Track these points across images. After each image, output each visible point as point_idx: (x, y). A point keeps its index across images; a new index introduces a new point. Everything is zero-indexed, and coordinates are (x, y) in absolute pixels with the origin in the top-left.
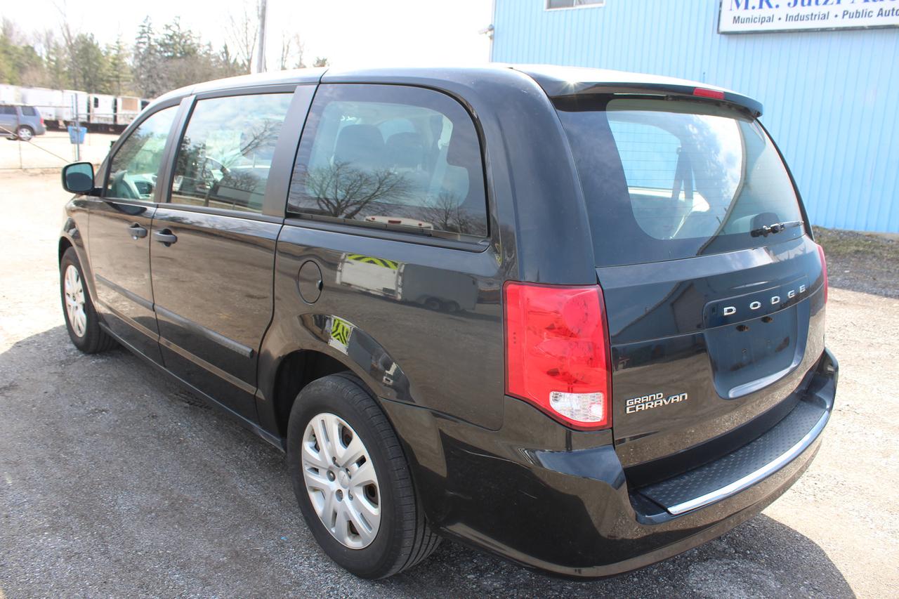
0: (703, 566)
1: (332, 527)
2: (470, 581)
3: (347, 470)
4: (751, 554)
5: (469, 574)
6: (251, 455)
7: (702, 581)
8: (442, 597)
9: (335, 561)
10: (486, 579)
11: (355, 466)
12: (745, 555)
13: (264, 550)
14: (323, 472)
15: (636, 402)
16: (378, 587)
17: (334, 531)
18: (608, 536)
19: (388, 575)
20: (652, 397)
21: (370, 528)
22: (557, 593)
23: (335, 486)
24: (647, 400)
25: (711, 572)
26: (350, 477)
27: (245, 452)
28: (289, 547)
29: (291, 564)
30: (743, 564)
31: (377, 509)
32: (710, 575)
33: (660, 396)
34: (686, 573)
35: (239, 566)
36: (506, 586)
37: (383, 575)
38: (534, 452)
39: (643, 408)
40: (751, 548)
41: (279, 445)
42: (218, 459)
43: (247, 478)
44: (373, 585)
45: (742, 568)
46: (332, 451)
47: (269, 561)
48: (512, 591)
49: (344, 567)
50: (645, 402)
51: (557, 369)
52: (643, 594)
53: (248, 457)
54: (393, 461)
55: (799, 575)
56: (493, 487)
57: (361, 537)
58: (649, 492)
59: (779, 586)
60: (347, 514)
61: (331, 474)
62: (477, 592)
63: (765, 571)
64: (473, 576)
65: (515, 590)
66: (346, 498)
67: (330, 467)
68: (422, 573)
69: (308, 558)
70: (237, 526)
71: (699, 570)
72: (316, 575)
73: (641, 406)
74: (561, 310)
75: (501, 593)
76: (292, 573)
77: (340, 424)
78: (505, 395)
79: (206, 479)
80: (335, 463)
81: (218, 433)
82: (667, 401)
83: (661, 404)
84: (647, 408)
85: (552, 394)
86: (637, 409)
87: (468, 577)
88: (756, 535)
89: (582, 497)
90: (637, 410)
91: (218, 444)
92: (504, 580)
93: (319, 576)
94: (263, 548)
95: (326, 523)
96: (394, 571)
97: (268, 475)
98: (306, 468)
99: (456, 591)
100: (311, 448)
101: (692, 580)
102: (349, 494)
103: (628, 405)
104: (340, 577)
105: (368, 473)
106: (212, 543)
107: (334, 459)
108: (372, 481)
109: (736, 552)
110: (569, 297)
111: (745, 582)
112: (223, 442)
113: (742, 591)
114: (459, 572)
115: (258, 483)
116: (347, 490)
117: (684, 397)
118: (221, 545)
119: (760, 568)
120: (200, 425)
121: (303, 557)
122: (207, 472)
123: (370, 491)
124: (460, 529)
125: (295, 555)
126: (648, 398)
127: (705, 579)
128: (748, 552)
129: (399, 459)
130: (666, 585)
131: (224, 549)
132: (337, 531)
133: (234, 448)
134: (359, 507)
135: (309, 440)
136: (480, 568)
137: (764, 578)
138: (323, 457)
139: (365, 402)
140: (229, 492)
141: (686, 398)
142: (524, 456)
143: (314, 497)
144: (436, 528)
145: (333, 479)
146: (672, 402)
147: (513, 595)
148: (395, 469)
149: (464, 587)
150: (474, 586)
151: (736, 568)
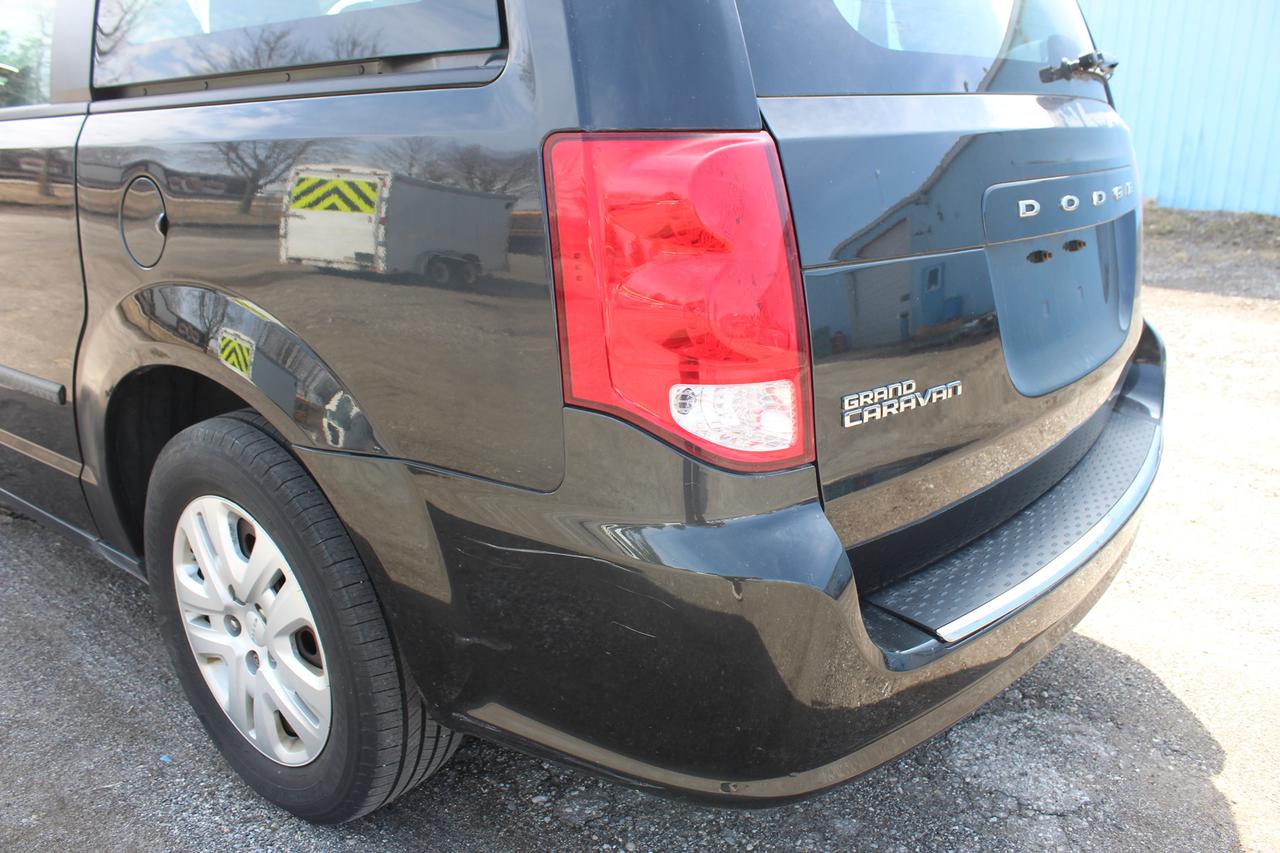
0: (974, 729)
1: (250, 729)
2: (537, 808)
3: (258, 607)
4: (1051, 697)
5: (536, 795)
6: (118, 600)
7: (977, 759)
8: (484, 849)
9: (267, 798)
10: (568, 801)
11: (270, 593)
12: (1041, 699)
13: (123, 787)
14: (218, 620)
15: (862, 400)
16: (351, 843)
17: (254, 736)
18: (813, 703)
19: (365, 811)
20: (895, 390)
21: (316, 720)
22: (711, 817)
23: (242, 645)
24: (885, 396)
25: (989, 740)
26: (265, 620)
27: (108, 594)
28: (174, 776)
29: (176, 812)
30: (1041, 717)
31: (322, 678)
32: (990, 746)
33: (909, 387)
34: (946, 747)
35: (61, 831)
36: (611, 811)
37: (353, 812)
38: (638, 529)
39: (877, 415)
40: (1048, 687)
41: (136, 571)
42: (52, 613)
43: (106, 643)
44: (343, 839)
45: (1042, 726)
46: (225, 573)
47: (128, 810)
48: (622, 822)
49: (284, 808)
50: (881, 401)
51: (684, 331)
52: (875, 797)
53: (112, 604)
54: (334, 569)
55: (1142, 728)
56: (566, 619)
57: (302, 743)
58: (891, 600)
59: (1112, 753)
60: (269, 699)
61: (233, 623)
62: (553, 831)
63: (1083, 727)
64: (544, 798)
65: (629, 818)
66: (264, 664)
67: (227, 608)
68: (442, 802)
69: (212, 794)
70: (69, 744)
71: (968, 738)
72: (226, 829)
73: (874, 411)
74: (682, 191)
75: (601, 828)
76: (176, 831)
77: (231, 514)
78: (566, 405)
79: (22, 655)
80: (235, 598)
81: (60, 563)
82: (924, 397)
83: (913, 405)
84: (885, 415)
85: (676, 391)
86: (867, 417)
87: (535, 800)
88: (1052, 662)
89: (756, 621)
90: (866, 420)
91: (58, 585)
92: (604, 799)
93: (232, 831)
94: (118, 785)
95: (238, 719)
96: (375, 800)
97: (149, 632)
98: (188, 618)
99: (511, 832)
100: (191, 576)
101: (959, 759)
102: (270, 657)
103: (847, 407)
104: (274, 830)
105: (294, 605)
106: (10, 787)
107: (231, 589)
108: (303, 620)
109: (1024, 697)
110: (698, 159)
111: (1053, 752)
112: (68, 580)
113: (1053, 771)
114: (515, 791)
115: (126, 651)
116: (265, 649)
117: (955, 389)
118: (28, 789)
119: (1073, 722)
120: (28, 552)
121: (200, 795)
122: (27, 640)
123: (304, 643)
124: (494, 715)
125: (185, 792)
126: (887, 393)
127: (982, 756)
128: (1046, 694)
129: (347, 564)
130: (913, 776)
131: (36, 796)
132: (260, 733)
133: (88, 588)
134: (289, 679)
135: (185, 561)
136: (557, 780)
137: (1083, 741)
138: (211, 590)
139: (268, 456)
140: (65, 674)
141: (959, 392)
142: (617, 542)
143: (208, 672)
144: (445, 716)
145: (237, 631)
146: (934, 400)
147: (625, 830)
148: (341, 585)
149: (527, 824)
150: (547, 819)
151: (1032, 727)
